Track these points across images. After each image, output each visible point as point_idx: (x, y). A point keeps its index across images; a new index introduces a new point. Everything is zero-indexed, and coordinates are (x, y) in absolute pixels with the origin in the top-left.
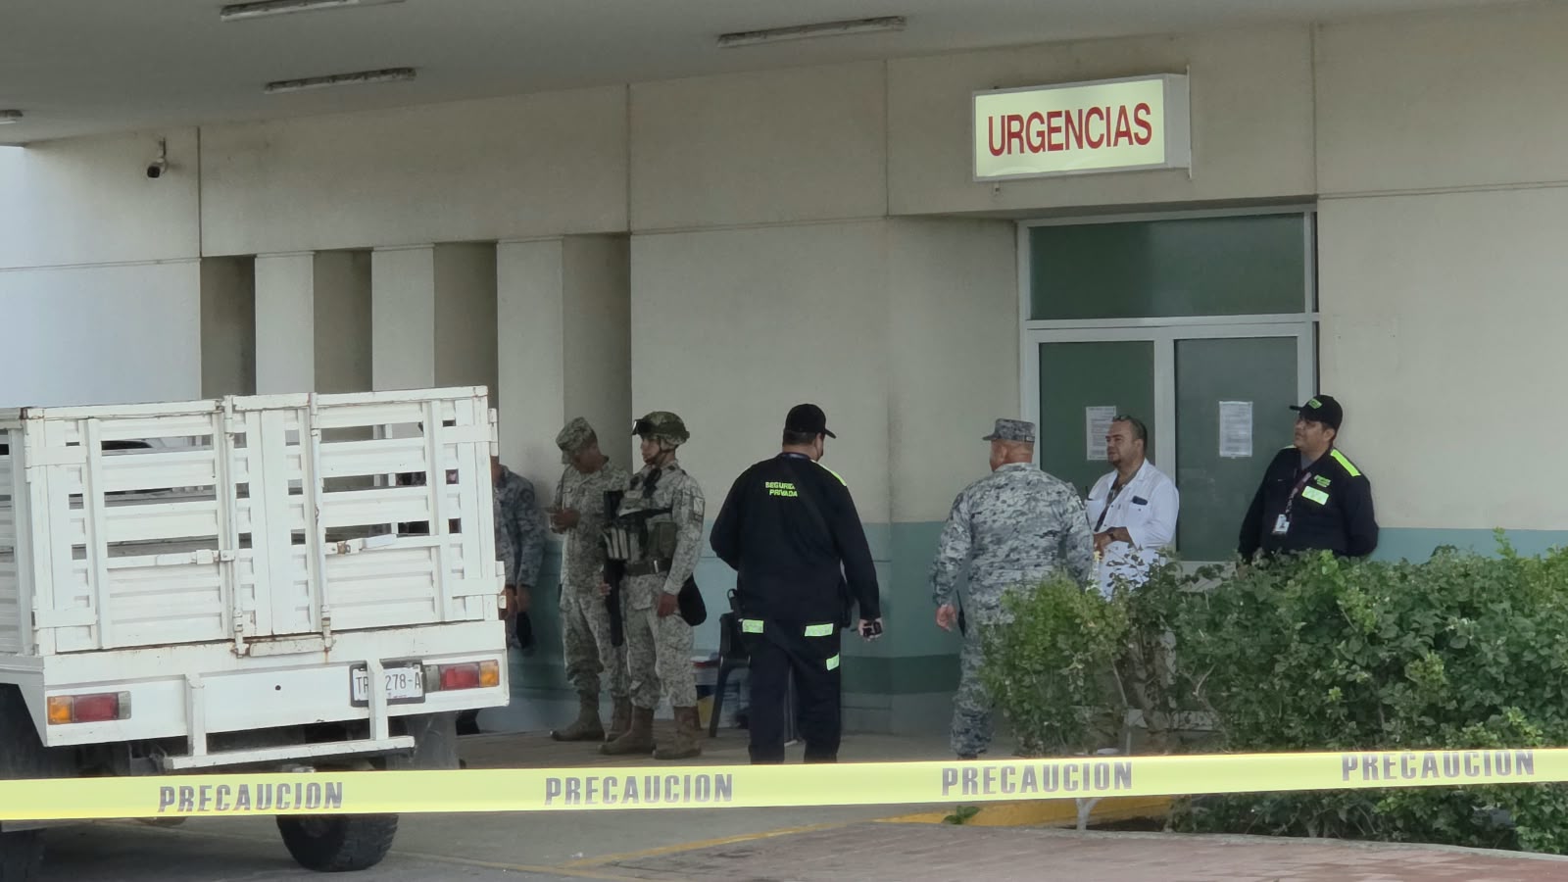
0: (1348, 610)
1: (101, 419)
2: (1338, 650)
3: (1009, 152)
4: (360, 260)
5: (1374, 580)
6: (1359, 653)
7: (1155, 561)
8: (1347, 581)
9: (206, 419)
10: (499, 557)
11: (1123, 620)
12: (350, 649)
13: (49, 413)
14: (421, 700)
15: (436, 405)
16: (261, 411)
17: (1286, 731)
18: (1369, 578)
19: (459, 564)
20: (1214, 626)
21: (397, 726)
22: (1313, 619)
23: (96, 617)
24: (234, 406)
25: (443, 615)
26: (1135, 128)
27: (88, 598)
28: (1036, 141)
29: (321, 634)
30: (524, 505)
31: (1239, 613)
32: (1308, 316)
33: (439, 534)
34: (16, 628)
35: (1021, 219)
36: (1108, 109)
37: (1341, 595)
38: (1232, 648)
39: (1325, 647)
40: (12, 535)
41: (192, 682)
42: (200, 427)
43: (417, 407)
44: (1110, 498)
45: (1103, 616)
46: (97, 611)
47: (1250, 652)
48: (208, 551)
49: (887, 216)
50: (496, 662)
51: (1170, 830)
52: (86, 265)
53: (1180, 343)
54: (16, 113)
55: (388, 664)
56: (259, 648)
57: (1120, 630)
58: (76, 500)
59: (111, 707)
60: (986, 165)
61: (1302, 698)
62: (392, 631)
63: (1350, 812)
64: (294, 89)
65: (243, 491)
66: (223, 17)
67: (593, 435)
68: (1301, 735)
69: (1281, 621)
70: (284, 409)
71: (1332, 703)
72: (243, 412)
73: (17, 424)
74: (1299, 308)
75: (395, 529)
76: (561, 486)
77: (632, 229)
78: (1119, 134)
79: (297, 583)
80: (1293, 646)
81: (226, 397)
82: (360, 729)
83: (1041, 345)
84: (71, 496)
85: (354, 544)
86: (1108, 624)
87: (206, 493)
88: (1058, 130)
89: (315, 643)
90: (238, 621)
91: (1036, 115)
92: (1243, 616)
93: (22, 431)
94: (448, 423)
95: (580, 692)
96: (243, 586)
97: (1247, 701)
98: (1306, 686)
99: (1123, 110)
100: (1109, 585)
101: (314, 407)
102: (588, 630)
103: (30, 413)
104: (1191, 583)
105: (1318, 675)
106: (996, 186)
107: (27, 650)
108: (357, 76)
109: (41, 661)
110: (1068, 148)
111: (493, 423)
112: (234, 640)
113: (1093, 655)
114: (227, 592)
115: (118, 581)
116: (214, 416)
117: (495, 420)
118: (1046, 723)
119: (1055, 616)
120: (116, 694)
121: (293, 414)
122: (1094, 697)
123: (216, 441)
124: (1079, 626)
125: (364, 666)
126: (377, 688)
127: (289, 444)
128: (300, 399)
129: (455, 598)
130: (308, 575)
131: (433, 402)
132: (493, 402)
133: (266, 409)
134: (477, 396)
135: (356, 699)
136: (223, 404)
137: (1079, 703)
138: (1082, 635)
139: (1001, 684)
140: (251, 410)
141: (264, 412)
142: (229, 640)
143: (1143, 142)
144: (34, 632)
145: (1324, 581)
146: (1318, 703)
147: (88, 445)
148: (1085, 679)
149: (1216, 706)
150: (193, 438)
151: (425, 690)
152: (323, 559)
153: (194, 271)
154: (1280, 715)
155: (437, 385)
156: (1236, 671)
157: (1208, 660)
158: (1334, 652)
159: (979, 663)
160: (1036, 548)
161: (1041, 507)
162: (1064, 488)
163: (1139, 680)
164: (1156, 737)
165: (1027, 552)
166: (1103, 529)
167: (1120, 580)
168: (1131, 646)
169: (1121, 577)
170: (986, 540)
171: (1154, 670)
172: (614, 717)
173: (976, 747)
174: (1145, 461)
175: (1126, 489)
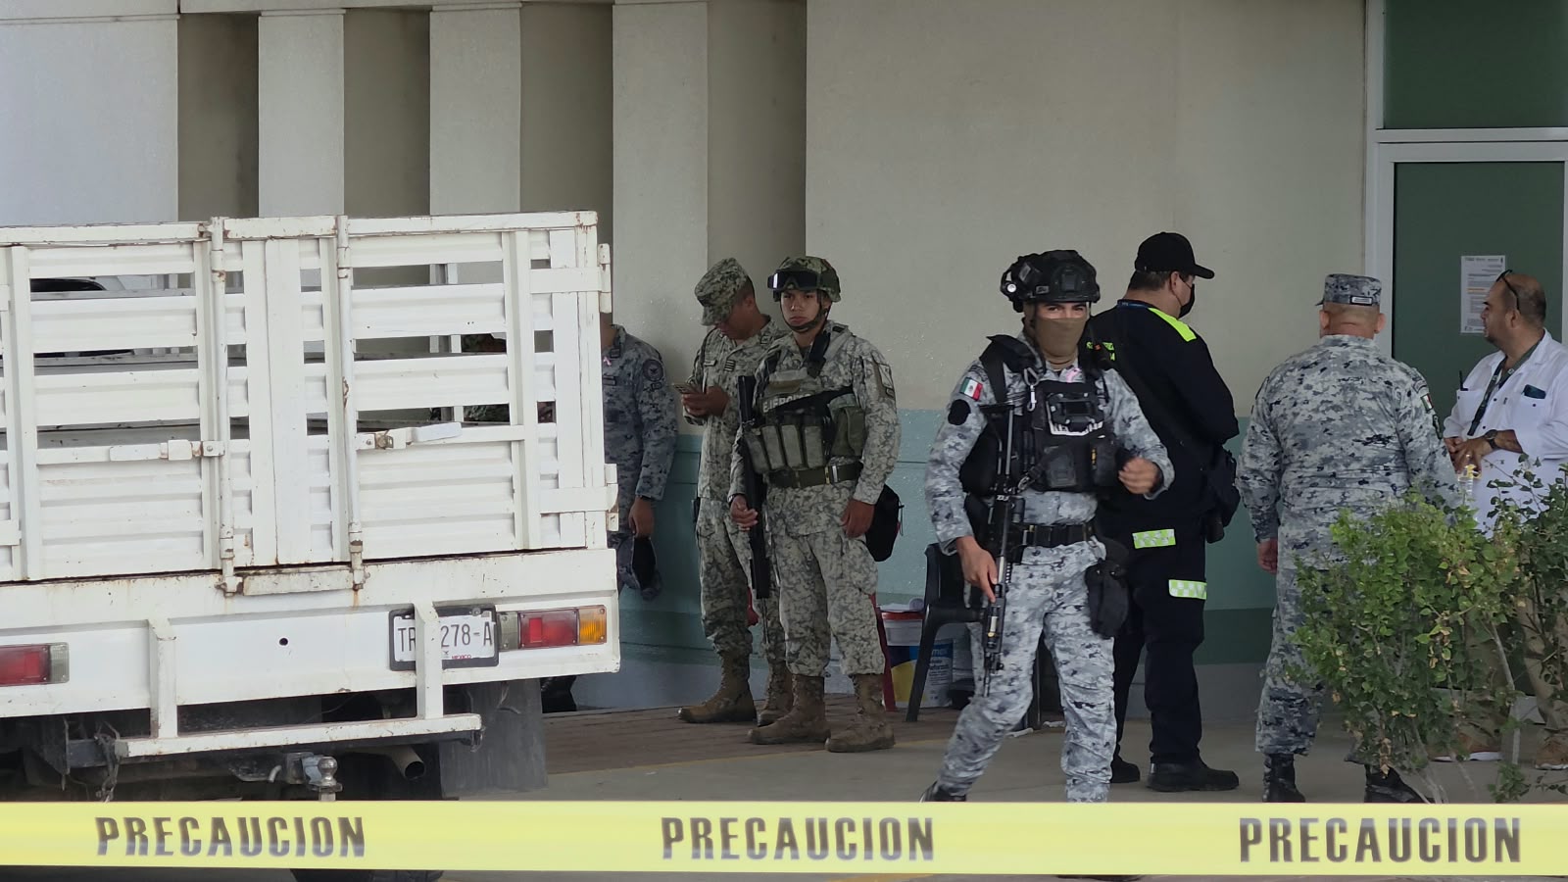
1: (31, 247)
4: (413, 23)
7: (1558, 481)
9: (186, 249)
11: (1510, 567)
12: (389, 586)
14: (492, 662)
15: (522, 238)
16: (265, 240)
19: (551, 467)
21: (457, 699)
23: (19, 535)
24: (225, 233)
25: (526, 539)
27: (8, 506)
29: (349, 564)
30: (648, 383)
33: (523, 423)
41: (161, 629)
42: (177, 262)
43: (496, 238)
44: (1492, 388)
46: (21, 526)
48: (184, 442)
50: (602, 608)
55: (444, 610)
56: (255, 584)
57: (1506, 580)
59: (40, 666)
62: (453, 562)
65: (237, 356)
70: (300, 238)
72: (239, 241)
75: (459, 416)
76: (701, 357)
79: (314, 490)
81: (214, 219)
82: (403, 702)
83: (1396, 165)
85: (399, 435)
86: (1487, 572)
87: (184, 358)
89: (340, 578)
90: (227, 544)
94: (546, 263)
95: (722, 653)
96: (235, 494)
100: (1491, 515)
101: (343, 235)
111: (604, 265)
112: (220, 572)
113: (1464, 617)
114: (211, 502)
115: (52, 482)
116: (195, 246)
117: (607, 260)
118: (1394, 713)
119: (1411, 558)
120: (48, 647)
121: (310, 246)
122: (1466, 677)
123: (198, 282)
124: (1445, 572)
125: (410, 612)
126: (428, 643)
127: (305, 289)
128: (322, 224)
129: (544, 515)
130: (331, 480)
131: (518, 233)
132: (605, 234)
133: (272, 238)
134: (581, 226)
135: (397, 659)
136: (210, 229)
137: (1443, 685)
138: (1450, 587)
139: (1329, 654)
140: (250, 240)
141: (269, 242)
142: (212, 571)
147: (10, 284)
148: (1453, 651)
150: (166, 277)
151: (499, 649)
152: (353, 454)
153: (172, 28)
155: (524, 208)
159: (1290, 625)
160: (1358, 459)
161: (1362, 400)
162: (1402, 376)
163: (1532, 655)
164: (1558, 737)
165: (1347, 465)
166: (1480, 432)
167: (1507, 508)
168: (1522, 604)
169: (1508, 503)
170: (1290, 442)
171: (1556, 641)
172: (770, 690)
173: (1290, 743)
174: (1547, 336)
175: (1514, 374)
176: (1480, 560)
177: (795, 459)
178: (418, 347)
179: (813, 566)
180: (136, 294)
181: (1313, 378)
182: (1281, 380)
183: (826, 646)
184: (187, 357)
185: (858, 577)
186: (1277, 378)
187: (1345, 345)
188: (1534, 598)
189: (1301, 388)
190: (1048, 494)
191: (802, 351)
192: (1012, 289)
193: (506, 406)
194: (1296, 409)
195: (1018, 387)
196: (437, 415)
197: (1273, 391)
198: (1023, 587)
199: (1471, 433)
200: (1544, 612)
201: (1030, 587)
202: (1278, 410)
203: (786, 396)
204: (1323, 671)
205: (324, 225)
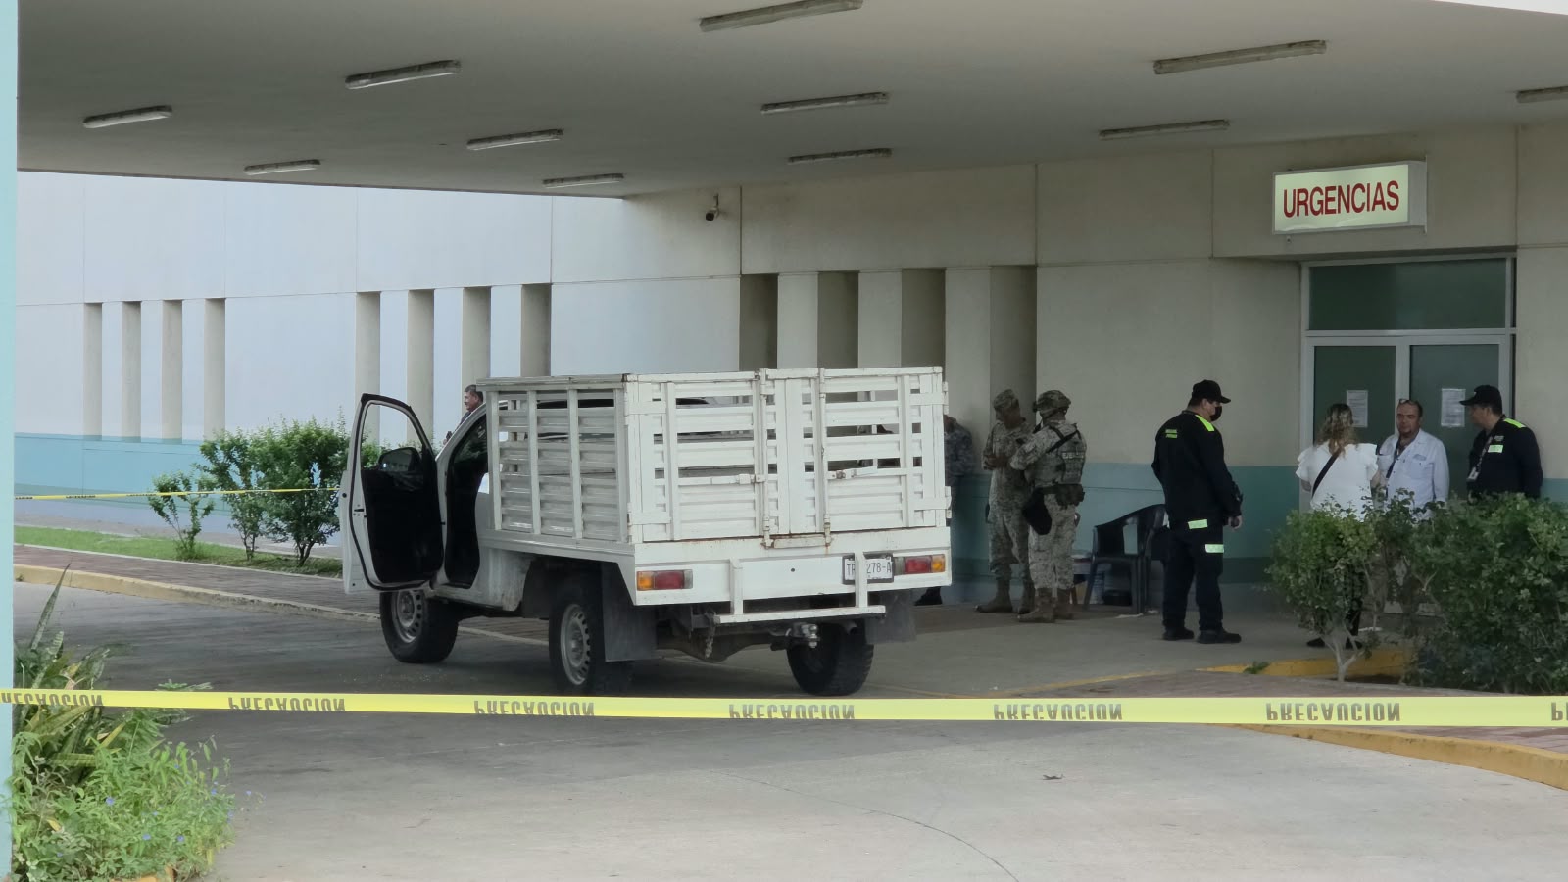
0: (1536, 535)
1: (677, 383)
2: (1528, 563)
3: (1298, 214)
4: (851, 279)
5: (1554, 514)
6: (1543, 565)
7: (1395, 497)
8: (1534, 515)
9: (748, 384)
10: (947, 484)
11: (1372, 537)
12: (843, 545)
13: (642, 378)
14: (890, 581)
15: (906, 378)
16: (785, 380)
17: (1489, 618)
18: (1549, 513)
19: (919, 488)
20: (1437, 543)
21: (874, 598)
22: (1509, 540)
23: (670, 519)
24: (767, 376)
25: (907, 522)
26: (1387, 198)
27: (665, 505)
28: (1317, 207)
29: (824, 534)
30: (964, 447)
31: (1456, 534)
32: (1508, 330)
33: (907, 468)
34: (616, 525)
35: (1304, 261)
36: (1369, 185)
37: (1530, 524)
38: (1451, 558)
39: (1518, 560)
40: (615, 460)
41: (735, 564)
42: (743, 390)
43: (893, 379)
44: (1396, 456)
45: (1358, 534)
46: (671, 515)
47: (1463, 562)
48: (747, 475)
49: (1212, 257)
50: (943, 555)
51: (1404, 684)
52: (663, 279)
53: (1415, 348)
54: (619, 176)
55: (869, 556)
56: (780, 543)
57: (1370, 543)
58: (658, 438)
59: (679, 580)
60: (1282, 223)
61: (1501, 595)
62: (873, 533)
63: (1534, 676)
64: (808, 161)
65: (772, 435)
66: (763, 112)
67: (1017, 403)
68: (1499, 621)
69: (1486, 541)
70: (802, 378)
71: (1523, 599)
72: (773, 380)
73: (620, 385)
74: (1502, 325)
75: (876, 463)
76: (991, 438)
77: (1039, 262)
78: (1376, 202)
79: (807, 498)
80: (1495, 558)
81: (762, 370)
82: (848, 600)
83: (1316, 347)
84: (655, 435)
85: (848, 472)
86: (1361, 540)
87: (746, 435)
88: (1332, 199)
89: (820, 540)
90: (767, 524)
91: (1318, 189)
92: (1458, 536)
93: (623, 390)
94: (916, 391)
95: (997, 579)
96: (771, 500)
97: (1461, 596)
98: (1504, 588)
99: (1379, 186)
100: (1363, 513)
101: (822, 377)
102: (1008, 536)
103: (629, 378)
104: (1420, 513)
105: (1513, 580)
106: (1288, 237)
107: (624, 539)
108: (851, 153)
109: (633, 547)
110: (1339, 211)
111: (944, 392)
112: (763, 537)
113: (1350, 561)
114: (759, 504)
115: (686, 494)
116: (753, 383)
117: (946, 390)
119: (1325, 533)
120: (683, 571)
121: (806, 382)
123: (753, 399)
124: (1341, 540)
125: (852, 557)
126: (861, 572)
127: (804, 403)
129: (916, 511)
130: (815, 493)
131: (903, 377)
132: (945, 377)
133: (787, 379)
134: (934, 373)
135: (846, 578)
136: (758, 374)
138: (1344, 547)
140: (778, 379)
141: (788, 381)
142: (760, 537)
143: (1392, 208)
144: (629, 527)
145: (1518, 515)
146: (1512, 599)
147: (667, 401)
148: (1345, 577)
149: (1438, 599)
150: (736, 399)
151: (894, 574)
152: (826, 482)
153: (736, 284)
154: (1485, 606)
155: (903, 365)
156: (1453, 574)
157: (1433, 566)
158: (1525, 564)
175: (1407, 448)
180: (723, 405)
193: (898, 459)
196: (861, 464)
205: (813, 372)
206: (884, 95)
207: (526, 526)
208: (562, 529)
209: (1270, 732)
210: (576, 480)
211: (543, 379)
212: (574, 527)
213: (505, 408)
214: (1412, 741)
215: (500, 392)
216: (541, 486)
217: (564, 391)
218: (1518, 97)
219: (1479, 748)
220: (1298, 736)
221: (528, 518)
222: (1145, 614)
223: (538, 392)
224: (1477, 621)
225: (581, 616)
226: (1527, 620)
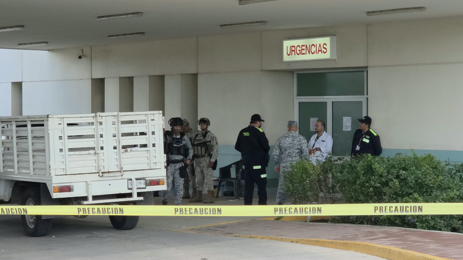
0: (375, 169)
1: (67, 118)
2: (372, 179)
3: (292, 55)
4: (131, 79)
5: (381, 161)
6: (377, 179)
7: (327, 156)
8: (375, 161)
9: (93, 118)
11: (319, 171)
12: (127, 175)
13: (54, 116)
14: (145, 188)
16: (106, 116)
17: (359, 198)
19: (155, 155)
20: (341, 172)
21: (139, 194)
22: (366, 171)
23: (65, 167)
24: (99, 115)
25: (151, 167)
26: (323, 49)
27: (63, 162)
28: (298, 52)
29: (120, 171)
32: (365, 96)
33: (150, 147)
34: (45, 169)
35: (295, 71)
36: (316, 45)
37: (373, 165)
38: (346, 177)
39: (369, 178)
40: (45, 146)
41: (89, 183)
42: (91, 120)
43: (145, 116)
44: (316, 141)
46: (65, 165)
47: (350, 178)
48: (93, 151)
49: (261, 70)
50: (164, 179)
51: (330, 222)
52: (63, 80)
53: (334, 103)
54: (46, 43)
55: (137, 179)
56: (105, 175)
57: (318, 173)
58: (61, 138)
59: (69, 189)
60: (286, 58)
61: (363, 190)
62: (138, 171)
63: (375, 219)
64: (115, 37)
65: (101, 136)
66: (98, 19)
67: (188, 123)
68: (363, 199)
69: (358, 171)
71: (371, 192)
72: (102, 117)
73: (46, 119)
75: (139, 146)
77: (199, 72)
78: (319, 51)
79: (115, 159)
80: (361, 177)
81: (98, 113)
82: (130, 195)
83: (299, 102)
84: (59, 137)
85: (129, 149)
86: (315, 171)
87: (92, 136)
88: (304, 49)
89: (119, 174)
90: (100, 168)
91: (298, 46)
92: (349, 170)
93: (47, 120)
94: (153, 120)
96: (101, 159)
97: (349, 191)
98: (364, 187)
99: (320, 45)
100: (316, 162)
101: (119, 115)
103: (49, 116)
104: (336, 161)
105: (367, 184)
106: (288, 63)
107: (48, 174)
108: (130, 34)
109: (52, 177)
110: (306, 54)
111: (163, 120)
112: (99, 173)
113: (311, 179)
114: (97, 161)
115: (71, 158)
116: (95, 118)
117: (164, 119)
118: (300, 196)
119: (302, 169)
120: (70, 186)
121: (113, 117)
122: (311, 189)
123: (95, 123)
124: (308, 172)
125: (131, 180)
126: (134, 185)
127: (113, 125)
128: (116, 114)
129: (154, 163)
130: (117, 157)
131: (149, 115)
132: (164, 115)
133: (107, 116)
134: (159, 113)
135: (129, 188)
136: (97, 114)
137: (308, 191)
138: (309, 174)
139: (289, 186)
140: (104, 116)
141: (107, 117)
142: (98, 173)
143: (325, 53)
144: (50, 170)
145: (369, 161)
146: (367, 191)
147: (63, 124)
148: (309, 185)
149: (342, 192)
150: (89, 123)
151: (146, 186)
152: (121, 153)
153: (90, 81)
154: (358, 194)
155: (150, 110)
156: (347, 183)
157: (340, 181)
158: (371, 179)
159: (282, 181)
160: (295, 152)
161: (295, 142)
162: (302, 138)
163: (323, 185)
164: (327, 199)
165: (293, 153)
166: (314, 148)
167: (318, 161)
168: (321, 177)
169: (319, 160)
170: (283, 150)
171: (327, 183)
172: (193, 193)
173: (282, 201)
174: (325, 132)
175: (320, 138)
176: (314, 169)
177: (200, 152)
178: (131, 134)
179: (202, 172)
180: (84, 126)
181: (287, 139)
182: (281, 140)
183: (203, 185)
184: (93, 136)
185: (210, 174)
186: (281, 139)
187: (292, 133)
188: (323, 176)
189: (285, 141)
190: (173, 155)
191: (202, 134)
192: (170, 123)
193: (147, 144)
194: (284, 144)
195: (169, 139)
196: (135, 146)
197: (280, 141)
198: (169, 170)
199: (313, 148)
200: (325, 178)
201: (171, 170)
202: (281, 145)
203: (199, 142)
204: (287, 189)
205: (116, 113)
206: (141, 13)
207: (12, 170)
208: (26, 171)
209: (283, 241)
210: (31, 153)
211: (20, 117)
212: (30, 170)
213: (4, 127)
214: (332, 242)
215: (2, 122)
216: (18, 155)
217: (26, 121)
218: (367, 14)
219: (355, 244)
220: (292, 242)
221: (13, 167)
222: (239, 199)
223: (16, 121)
224: (355, 199)
225: (33, 203)
226: (373, 199)
